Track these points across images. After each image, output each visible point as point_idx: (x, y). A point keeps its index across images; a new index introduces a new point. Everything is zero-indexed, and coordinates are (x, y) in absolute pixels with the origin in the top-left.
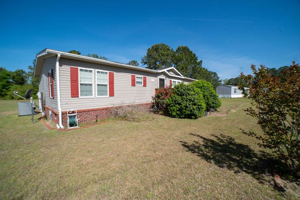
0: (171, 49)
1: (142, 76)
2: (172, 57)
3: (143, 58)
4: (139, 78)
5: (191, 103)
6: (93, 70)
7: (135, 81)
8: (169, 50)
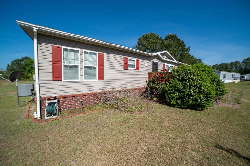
0: (160, 37)
1: (135, 59)
2: (161, 45)
3: (134, 46)
4: (132, 61)
5: (197, 90)
6: (79, 49)
7: (127, 64)
8: (158, 38)
